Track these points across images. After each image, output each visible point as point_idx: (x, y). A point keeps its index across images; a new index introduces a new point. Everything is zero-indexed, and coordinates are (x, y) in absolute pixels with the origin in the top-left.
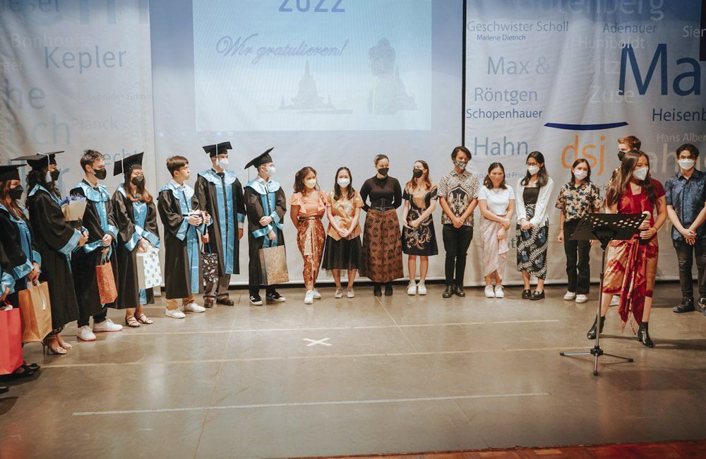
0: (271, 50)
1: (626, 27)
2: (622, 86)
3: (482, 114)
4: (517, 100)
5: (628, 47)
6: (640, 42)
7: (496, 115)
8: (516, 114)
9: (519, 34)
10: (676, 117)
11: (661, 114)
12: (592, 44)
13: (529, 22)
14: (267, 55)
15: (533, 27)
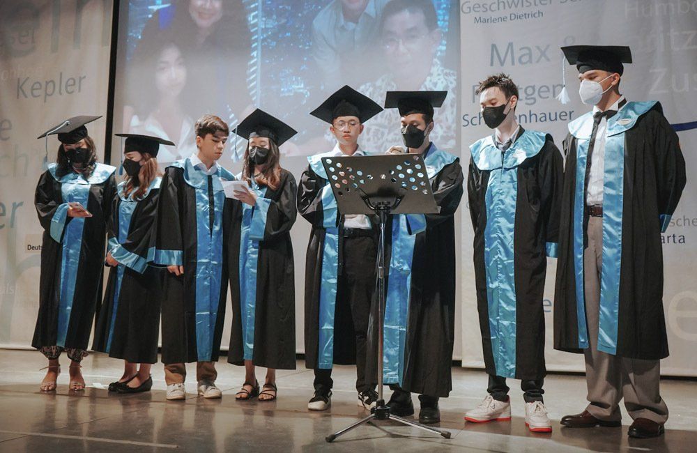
9: (534, 10)
12: (647, 12)
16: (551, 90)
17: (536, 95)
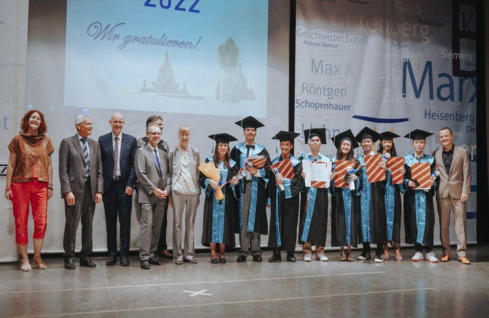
0: (136, 38)
1: (406, 46)
2: (404, 91)
3: (307, 104)
4: (332, 95)
5: (408, 61)
6: (415, 58)
7: (317, 106)
8: (331, 106)
9: (334, 43)
10: (440, 117)
11: (430, 114)
12: (384, 57)
13: (340, 34)
14: (133, 42)
15: (343, 38)
16: (340, 92)
17: (333, 93)
